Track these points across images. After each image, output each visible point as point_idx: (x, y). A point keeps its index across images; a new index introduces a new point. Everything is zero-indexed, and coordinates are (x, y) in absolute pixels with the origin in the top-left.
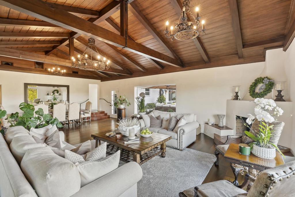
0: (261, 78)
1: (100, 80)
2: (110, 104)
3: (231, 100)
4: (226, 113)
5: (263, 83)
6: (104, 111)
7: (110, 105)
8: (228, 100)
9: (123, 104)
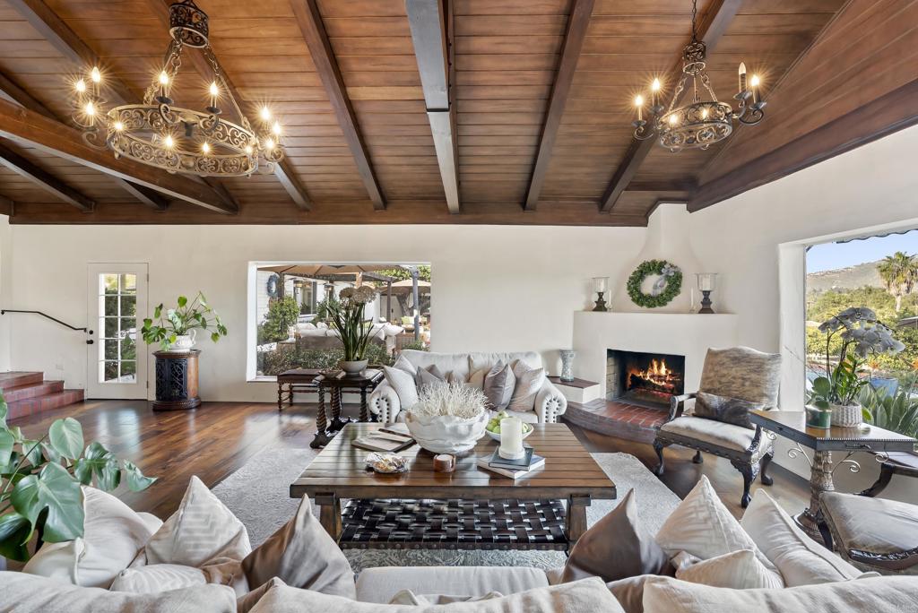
0: (654, 262)
1: (7, 217)
2: (90, 337)
3: (585, 310)
4: (574, 345)
5: (660, 273)
6: (41, 374)
7: (91, 342)
8: (576, 313)
9: (189, 331)
